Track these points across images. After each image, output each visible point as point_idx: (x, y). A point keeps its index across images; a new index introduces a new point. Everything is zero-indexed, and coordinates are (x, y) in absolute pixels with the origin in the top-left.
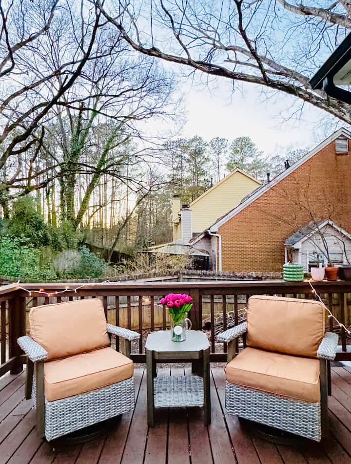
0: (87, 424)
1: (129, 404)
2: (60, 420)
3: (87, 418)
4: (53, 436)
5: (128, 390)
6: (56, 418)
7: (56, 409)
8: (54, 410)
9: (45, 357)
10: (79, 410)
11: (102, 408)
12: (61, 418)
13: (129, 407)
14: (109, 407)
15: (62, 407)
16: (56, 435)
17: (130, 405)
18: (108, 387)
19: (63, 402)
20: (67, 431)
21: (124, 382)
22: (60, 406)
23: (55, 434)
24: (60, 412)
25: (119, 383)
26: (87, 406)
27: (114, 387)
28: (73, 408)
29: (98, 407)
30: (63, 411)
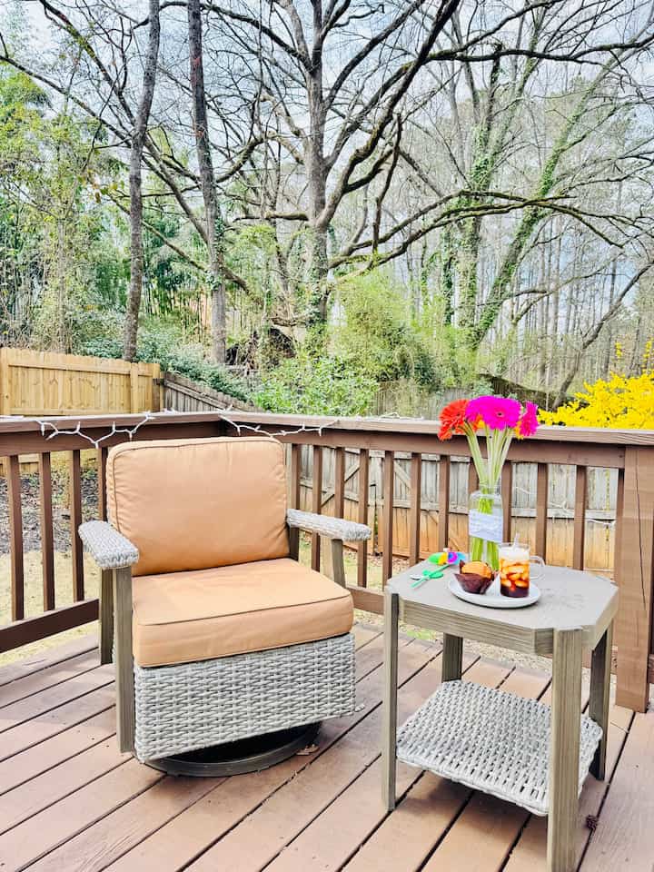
0: (235, 733)
1: (342, 699)
2: (171, 715)
3: (235, 721)
4: (154, 753)
5: (339, 665)
6: (161, 710)
7: (161, 689)
8: (154, 690)
9: (131, 559)
10: (217, 698)
11: (274, 700)
12: (171, 711)
13: (341, 705)
14: (292, 700)
15: (174, 686)
16: (161, 751)
17: (343, 702)
18: (289, 651)
19: (177, 675)
20: (187, 745)
21: (329, 642)
22: (170, 684)
23: (159, 748)
24: (171, 698)
25: (317, 645)
26: (237, 691)
27: (303, 653)
28: (202, 691)
29: (262, 696)
30: (177, 696)
